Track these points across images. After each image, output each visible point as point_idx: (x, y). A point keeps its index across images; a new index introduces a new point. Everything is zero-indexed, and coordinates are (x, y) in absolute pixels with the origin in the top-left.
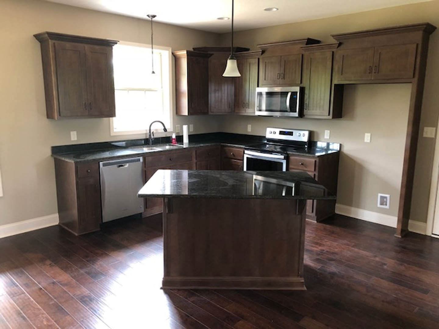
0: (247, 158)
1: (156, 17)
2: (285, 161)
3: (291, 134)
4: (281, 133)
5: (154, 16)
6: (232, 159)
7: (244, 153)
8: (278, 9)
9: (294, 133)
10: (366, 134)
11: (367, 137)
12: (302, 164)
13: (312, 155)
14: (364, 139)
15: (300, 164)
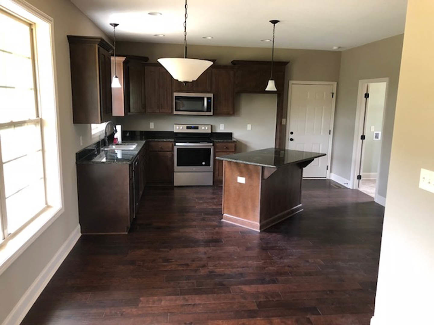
0: (178, 149)
1: (118, 26)
2: (213, 147)
3: (197, 128)
4: (188, 128)
5: (116, 25)
6: (161, 151)
7: (175, 145)
8: (212, 38)
9: (199, 128)
10: (248, 125)
11: (249, 127)
12: (226, 148)
13: (230, 141)
14: (247, 128)
15: (225, 147)
